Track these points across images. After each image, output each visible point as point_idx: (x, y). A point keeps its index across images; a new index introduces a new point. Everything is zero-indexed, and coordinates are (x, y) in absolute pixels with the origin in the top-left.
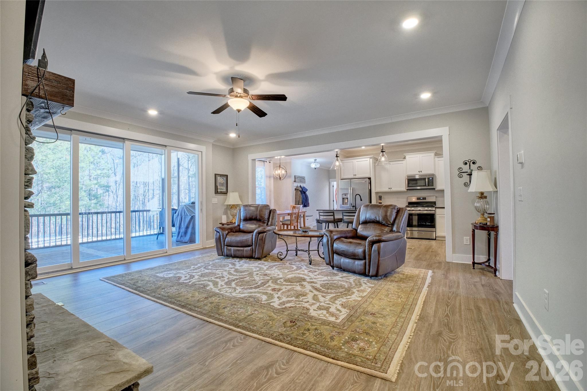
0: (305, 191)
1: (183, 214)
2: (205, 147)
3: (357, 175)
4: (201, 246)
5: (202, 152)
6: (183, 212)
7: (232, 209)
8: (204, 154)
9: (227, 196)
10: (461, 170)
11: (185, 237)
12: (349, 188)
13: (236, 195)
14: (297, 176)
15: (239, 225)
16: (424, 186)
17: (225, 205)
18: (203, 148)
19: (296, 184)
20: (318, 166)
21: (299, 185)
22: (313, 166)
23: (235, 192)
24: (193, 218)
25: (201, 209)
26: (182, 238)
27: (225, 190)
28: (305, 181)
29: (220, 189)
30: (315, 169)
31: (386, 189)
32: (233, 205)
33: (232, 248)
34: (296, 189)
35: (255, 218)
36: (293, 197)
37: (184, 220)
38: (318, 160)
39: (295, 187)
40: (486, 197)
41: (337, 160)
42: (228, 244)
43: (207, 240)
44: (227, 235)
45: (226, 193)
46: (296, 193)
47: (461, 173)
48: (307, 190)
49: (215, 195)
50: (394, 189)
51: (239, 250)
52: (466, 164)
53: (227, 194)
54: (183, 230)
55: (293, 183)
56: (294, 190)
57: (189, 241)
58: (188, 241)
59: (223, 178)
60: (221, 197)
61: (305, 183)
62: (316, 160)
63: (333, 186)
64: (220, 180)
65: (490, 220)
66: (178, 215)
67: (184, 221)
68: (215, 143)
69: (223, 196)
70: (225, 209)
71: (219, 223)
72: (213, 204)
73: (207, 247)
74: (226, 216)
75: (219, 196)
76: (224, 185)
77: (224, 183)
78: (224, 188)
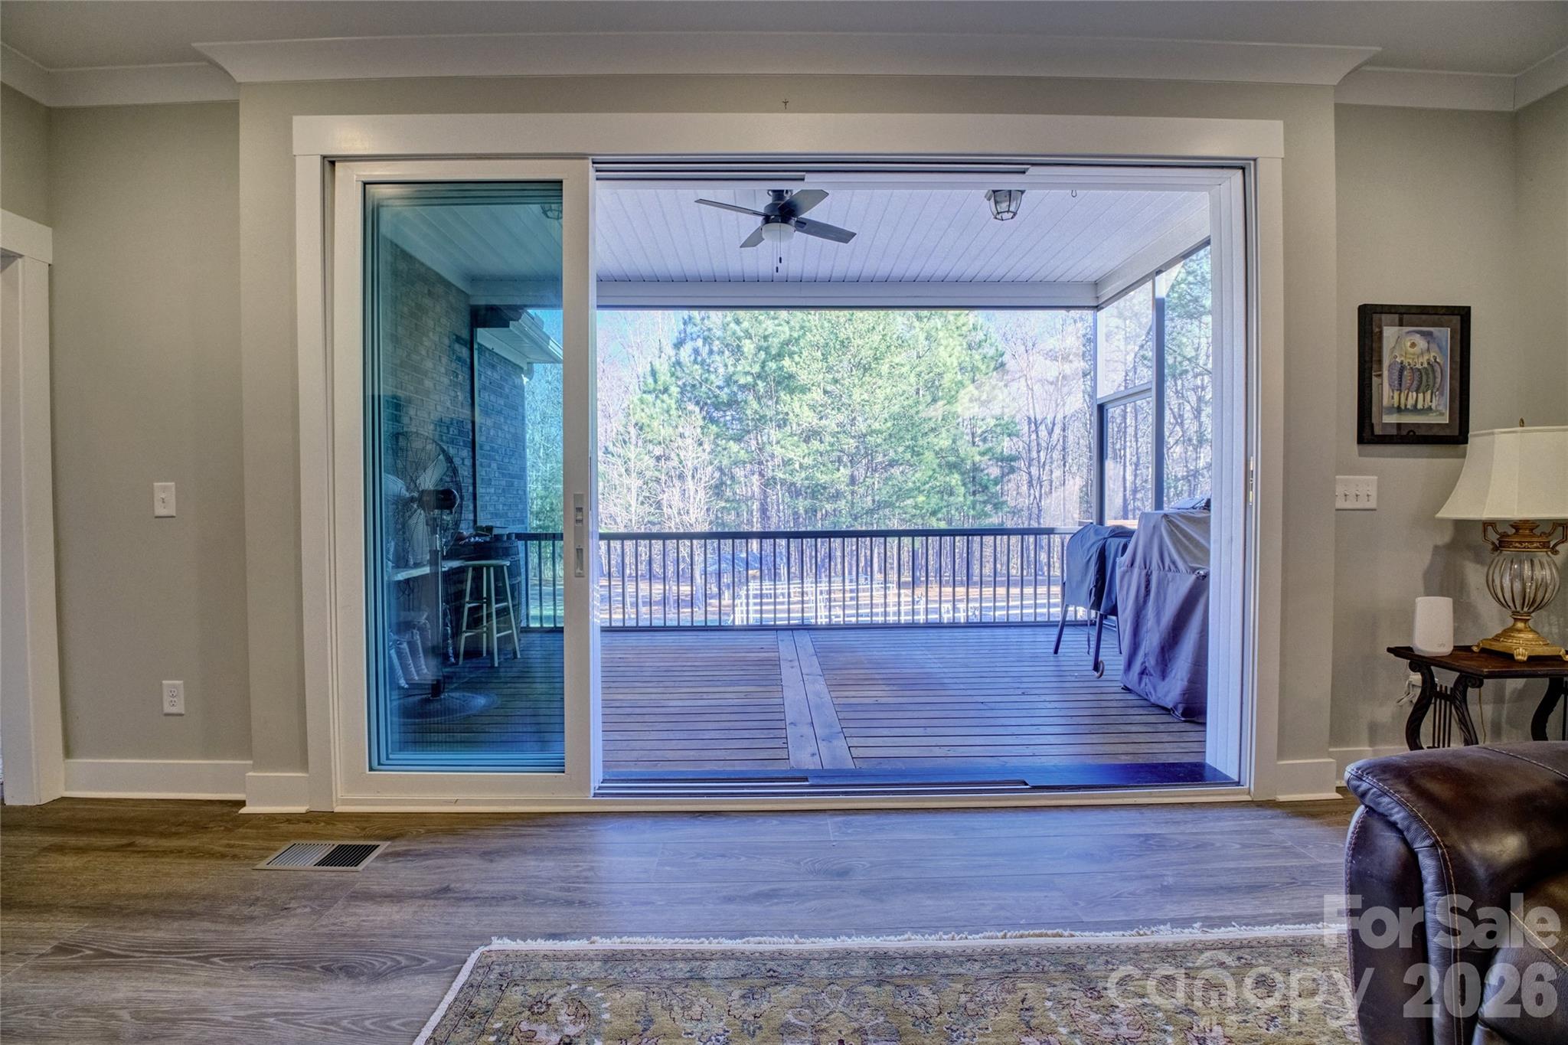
1: (1154, 562)
2: (1279, 125)
5: (1252, 162)
6: (1156, 548)
8: (1270, 177)
9: (1464, 456)
11: (1164, 678)
17: (1442, 520)
24: (1200, 587)
26: (1145, 679)
29: (1399, 410)
32: (1516, 527)
37: (1158, 593)
43: (1281, 755)
45: (1453, 438)
49: (1362, 454)
53: (1465, 441)
54: (1152, 640)
57: (1180, 711)
58: (1175, 707)
59: (1427, 335)
60: (1411, 467)
66: (1132, 564)
67: (1157, 599)
68: (1353, 99)
69: (1423, 462)
70: (1436, 547)
71: (1390, 650)
72: (1337, 510)
73: (1282, 798)
74: (1450, 600)
75: (1394, 456)
76: (1435, 378)
77: (1437, 369)
78: (1434, 405)
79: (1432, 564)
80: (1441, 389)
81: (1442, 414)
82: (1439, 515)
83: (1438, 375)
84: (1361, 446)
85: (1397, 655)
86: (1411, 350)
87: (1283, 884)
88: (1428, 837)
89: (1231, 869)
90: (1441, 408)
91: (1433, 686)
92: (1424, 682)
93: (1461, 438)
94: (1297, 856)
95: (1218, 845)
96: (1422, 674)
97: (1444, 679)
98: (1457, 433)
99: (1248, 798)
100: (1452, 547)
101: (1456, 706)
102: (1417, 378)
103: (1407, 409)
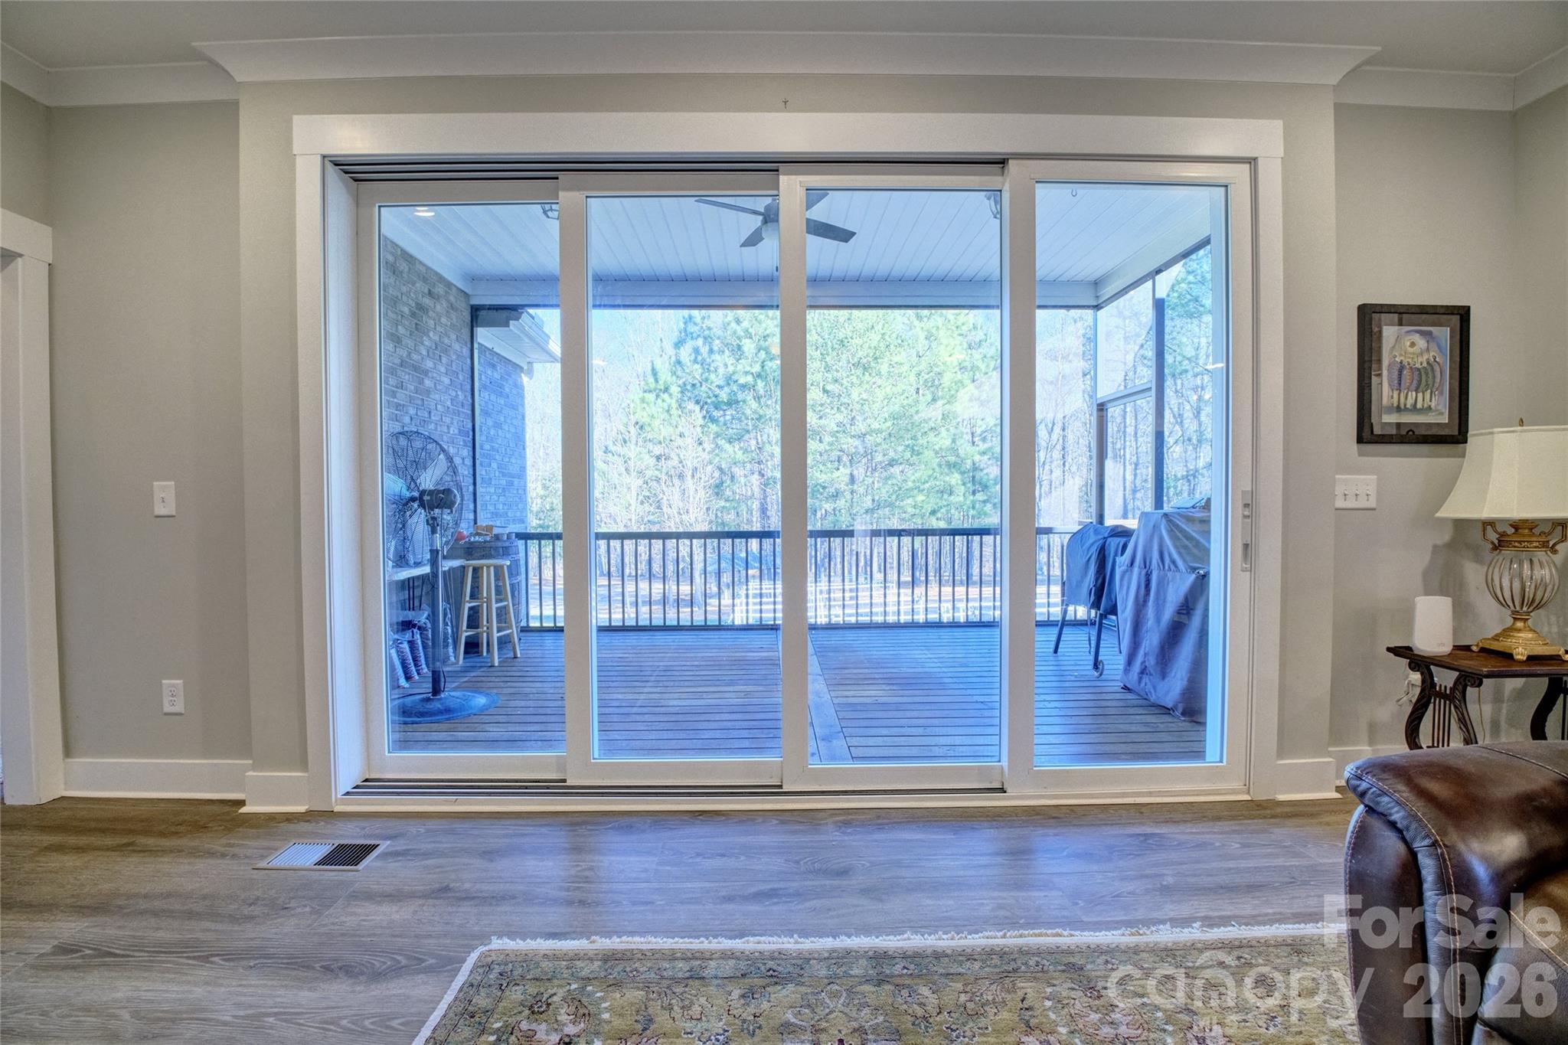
1: (1154, 562)
2: (1279, 124)
4: (1237, 785)
5: (1252, 161)
6: (1156, 548)
7: (1507, 551)
9: (1463, 455)
11: (1163, 678)
17: (1442, 520)
24: (1200, 586)
25: (1246, 546)
26: (1145, 678)
27: (1438, 412)
29: (1398, 409)
32: (1519, 523)
37: (1158, 592)
43: (1280, 753)
49: (1360, 454)
53: (1465, 441)
54: (1151, 639)
57: (1180, 710)
58: (1176, 707)
59: (1427, 335)
66: (1132, 564)
67: (1157, 598)
68: (1354, 98)
69: (1423, 461)
70: (1436, 547)
71: (1389, 650)
72: (1337, 509)
73: (1282, 797)
74: (1448, 600)
75: (1392, 456)
76: (1434, 377)
77: (1437, 368)
78: (1433, 405)
79: (1431, 563)
80: (1440, 389)
81: (1441, 414)
82: (1439, 515)
83: (1439, 374)
84: (1362, 446)
85: (1397, 654)
86: (1411, 350)
87: (1282, 883)
88: (1427, 836)
89: (1230, 869)
90: (1440, 407)
91: (1433, 685)
92: (1423, 682)
93: (1460, 437)
94: (1296, 855)
95: (1217, 844)
96: (1422, 674)
97: (1445, 679)
98: (1457, 433)
99: (1247, 797)
100: (1451, 546)
101: (1456, 707)
102: (1416, 378)
103: (1406, 409)
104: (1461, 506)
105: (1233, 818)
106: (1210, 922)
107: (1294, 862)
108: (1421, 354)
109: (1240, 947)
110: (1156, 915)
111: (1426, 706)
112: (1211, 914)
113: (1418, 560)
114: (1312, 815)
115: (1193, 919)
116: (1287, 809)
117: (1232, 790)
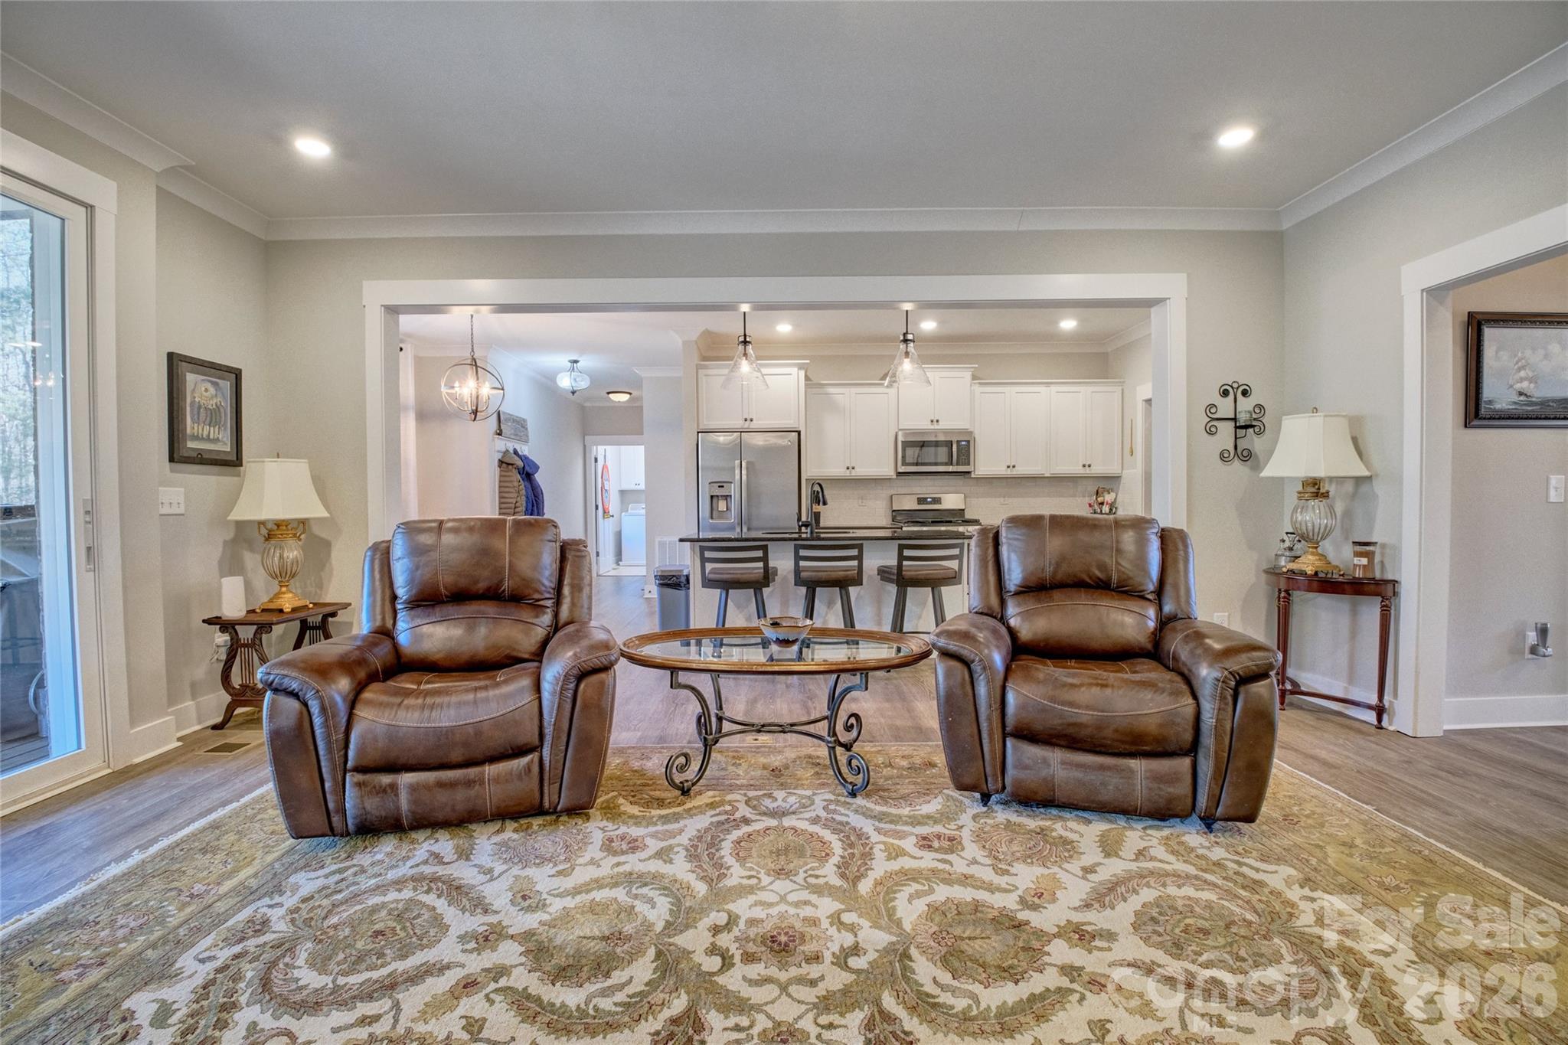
0: (530, 471)
3: (754, 422)
4: (98, 763)
5: (88, 207)
7: (273, 542)
8: (103, 222)
9: (239, 475)
10: (1213, 410)
12: (737, 462)
13: (298, 470)
14: (504, 413)
15: (385, 633)
16: (946, 464)
17: (230, 521)
18: (101, 189)
19: (502, 445)
20: (583, 384)
21: (511, 446)
22: (565, 382)
23: (287, 455)
27: (225, 446)
28: (527, 436)
29: (200, 439)
30: (573, 393)
31: (837, 471)
32: (278, 524)
33: (407, 779)
34: (501, 462)
35: (488, 589)
36: (494, 491)
38: (585, 362)
39: (500, 456)
40: (1326, 495)
41: (745, 354)
42: (365, 762)
44: (352, 705)
45: (232, 462)
46: (501, 476)
47: (1213, 420)
48: (537, 468)
49: (172, 471)
50: (861, 471)
51: (451, 785)
52: (1225, 393)
53: (241, 465)
55: (493, 440)
56: (496, 463)
59: (215, 385)
60: (206, 482)
61: (527, 442)
62: (576, 362)
63: (596, 460)
64: (199, 389)
65: (1369, 562)
68: (170, 186)
69: (214, 478)
70: (225, 542)
71: (204, 621)
72: (161, 515)
73: (137, 760)
74: (242, 578)
75: (193, 473)
76: (221, 417)
77: (222, 410)
78: (220, 437)
79: (224, 551)
80: (225, 425)
81: (226, 444)
82: (229, 518)
83: (223, 415)
84: (173, 464)
85: (210, 624)
86: (205, 393)
87: (178, 804)
88: (314, 688)
89: (132, 815)
90: (225, 439)
91: (238, 640)
92: (232, 639)
93: (238, 462)
94: (174, 787)
95: (108, 807)
96: (230, 633)
97: (246, 633)
98: (235, 459)
99: (110, 771)
100: (235, 541)
101: (256, 650)
102: (209, 415)
103: (203, 439)
104: (244, 511)
105: (107, 788)
106: (143, 847)
107: (175, 791)
108: (212, 398)
109: (178, 845)
110: (97, 864)
111: (234, 657)
112: (140, 843)
113: (216, 553)
114: (168, 762)
115: (132, 851)
116: (146, 766)
117: (95, 769)
